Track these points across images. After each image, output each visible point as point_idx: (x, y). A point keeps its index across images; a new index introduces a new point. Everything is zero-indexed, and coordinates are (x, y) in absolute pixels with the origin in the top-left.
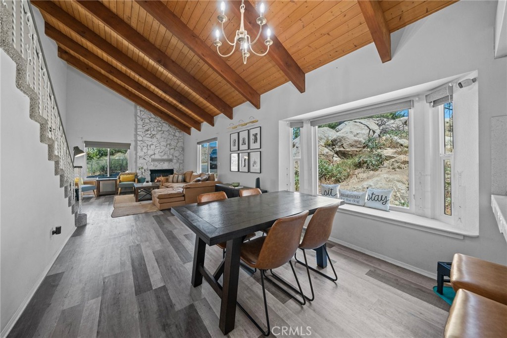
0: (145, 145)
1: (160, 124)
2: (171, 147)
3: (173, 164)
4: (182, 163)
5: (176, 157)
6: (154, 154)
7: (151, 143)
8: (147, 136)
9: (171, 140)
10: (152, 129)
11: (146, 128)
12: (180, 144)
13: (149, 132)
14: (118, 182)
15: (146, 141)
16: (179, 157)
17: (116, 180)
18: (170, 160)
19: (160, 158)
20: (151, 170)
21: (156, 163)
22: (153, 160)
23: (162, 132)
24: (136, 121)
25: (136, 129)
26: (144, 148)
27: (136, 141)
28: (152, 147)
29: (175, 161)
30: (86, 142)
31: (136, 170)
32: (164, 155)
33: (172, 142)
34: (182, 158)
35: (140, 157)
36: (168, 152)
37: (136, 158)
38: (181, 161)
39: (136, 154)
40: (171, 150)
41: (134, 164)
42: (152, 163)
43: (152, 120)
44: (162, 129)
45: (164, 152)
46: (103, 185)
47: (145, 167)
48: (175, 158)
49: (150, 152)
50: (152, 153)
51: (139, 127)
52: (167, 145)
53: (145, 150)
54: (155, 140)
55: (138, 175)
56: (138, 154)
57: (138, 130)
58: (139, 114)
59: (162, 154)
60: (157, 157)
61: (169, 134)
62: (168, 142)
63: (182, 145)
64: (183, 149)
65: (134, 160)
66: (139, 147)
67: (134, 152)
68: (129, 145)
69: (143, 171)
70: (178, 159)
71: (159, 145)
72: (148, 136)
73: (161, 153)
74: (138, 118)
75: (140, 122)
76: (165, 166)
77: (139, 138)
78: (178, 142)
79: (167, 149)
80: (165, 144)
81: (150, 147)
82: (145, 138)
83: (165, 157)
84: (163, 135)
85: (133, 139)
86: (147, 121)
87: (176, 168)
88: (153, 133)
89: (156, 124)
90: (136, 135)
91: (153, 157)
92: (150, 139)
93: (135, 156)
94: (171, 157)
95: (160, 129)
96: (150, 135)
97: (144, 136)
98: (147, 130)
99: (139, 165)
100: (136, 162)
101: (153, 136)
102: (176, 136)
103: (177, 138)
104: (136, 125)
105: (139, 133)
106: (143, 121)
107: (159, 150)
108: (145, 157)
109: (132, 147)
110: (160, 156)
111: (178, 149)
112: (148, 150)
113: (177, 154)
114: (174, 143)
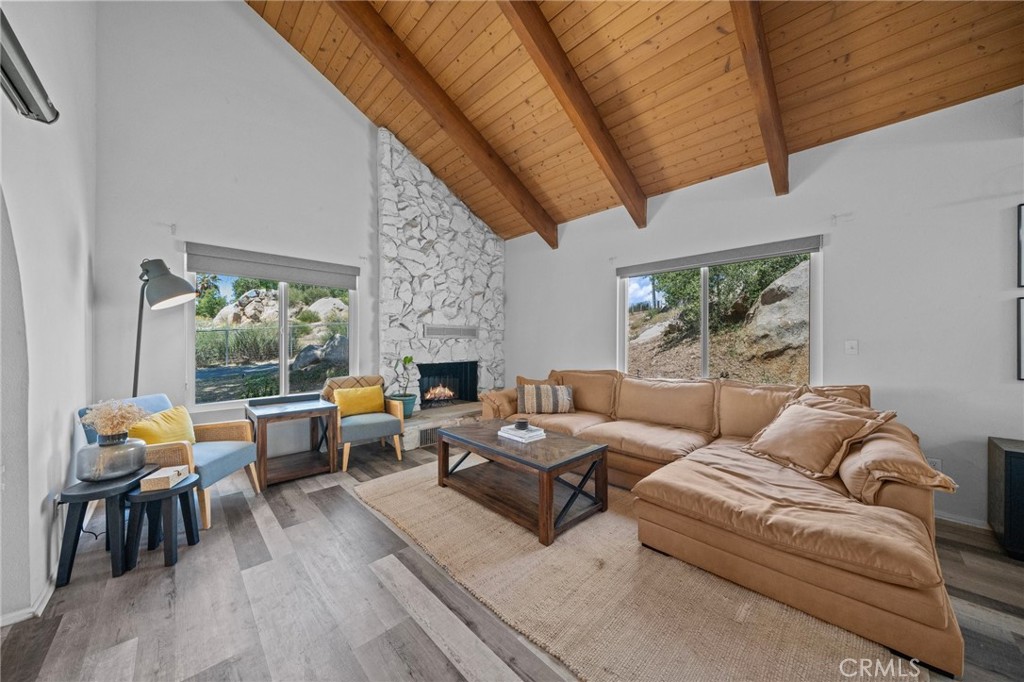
0: (405, 275)
1: (446, 207)
2: (475, 289)
3: (478, 344)
4: (500, 343)
5: (486, 321)
6: (432, 310)
7: (421, 270)
8: (411, 243)
9: (475, 263)
10: (425, 222)
11: (409, 214)
12: (496, 281)
13: (416, 232)
15: (407, 264)
16: (493, 323)
18: (472, 333)
19: (446, 322)
20: (422, 367)
21: (437, 341)
22: (430, 331)
23: (451, 235)
24: (376, 183)
25: (376, 214)
26: (403, 287)
27: (376, 260)
28: (424, 283)
29: (483, 334)
30: (191, 247)
31: (376, 368)
32: (458, 313)
33: (477, 273)
34: (501, 328)
35: (390, 319)
36: (469, 304)
37: (376, 323)
38: (499, 336)
39: (376, 308)
40: (477, 297)
41: (369, 345)
42: (426, 342)
44: (455, 227)
45: (456, 305)
48: (484, 325)
49: (421, 304)
50: (425, 304)
51: (389, 207)
52: (465, 281)
54: (432, 260)
56: (384, 308)
57: (385, 220)
59: (453, 311)
60: (438, 319)
61: (470, 244)
62: (468, 272)
63: (502, 284)
64: (504, 298)
65: (369, 329)
66: (385, 283)
67: (370, 301)
68: (356, 271)
70: (493, 328)
71: (443, 279)
72: (414, 243)
73: (449, 305)
74: (384, 176)
75: (389, 192)
76: (460, 352)
77: (389, 250)
78: (492, 272)
79: (465, 296)
80: (460, 278)
81: (420, 283)
82: (405, 252)
83: (459, 322)
84: (455, 246)
85: (367, 251)
86: (411, 191)
87: (485, 358)
88: (430, 235)
89: (436, 205)
90: (376, 236)
91: (428, 319)
92: (421, 258)
93: (370, 315)
94: (474, 321)
96: (419, 240)
97: (403, 244)
98: (411, 224)
100: (375, 336)
101: (426, 247)
102: (487, 254)
104: (376, 200)
105: (386, 229)
106: (401, 188)
107: (444, 295)
108: (407, 321)
109: (361, 281)
110: (446, 316)
111: (491, 295)
112: (414, 293)
113: (489, 311)
114: (480, 277)
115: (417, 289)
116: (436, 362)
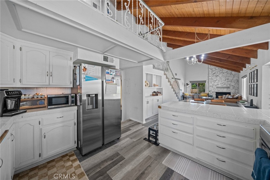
0: (213, 80)
4: (237, 89)
5: (232, 86)
6: (218, 84)
7: (216, 79)
8: (214, 76)
9: (229, 76)
10: (217, 73)
11: (214, 73)
12: (235, 78)
13: (215, 74)
14: (200, 96)
15: (213, 79)
16: (234, 86)
17: (199, 95)
18: (229, 88)
19: (221, 86)
20: (216, 92)
21: (219, 89)
22: (217, 88)
23: (223, 73)
24: (209, 70)
25: (209, 74)
27: (208, 79)
28: (216, 81)
29: (231, 88)
30: (190, 81)
31: (209, 92)
32: (224, 85)
33: (229, 78)
34: (237, 86)
35: (210, 86)
36: (227, 83)
38: (237, 88)
39: (209, 85)
40: (229, 82)
41: (208, 89)
42: (217, 89)
43: (216, 68)
44: (223, 72)
45: (224, 84)
46: (196, 97)
47: (213, 91)
48: (231, 86)
49: (215, 84)
50: (217, 84)
51: (210, 73)
53: (213, 83)
54: (218, 78)
55: (209, 94)
56: (210, 85)
58: (210, 67)
59: (223, 84)
60: (220, 86)
61: (227, 73)
62: (227, 78)
63: (237, 79)
64: (238, 81)
65: (208, 87)
66: (210, 82)
67: (208, 84)
68: (206, 81)
69: (212, 92)
70: (234, 87)
71: (221, 80)
73: (222, 84)
74: (209, 69)
75: (210, 71)
76: (225, 90)
77: (210, 78)
78: (234, 77)
79: (226, 82)
80: (225, 79)
81: (215, 81)
82: (213, 78)
83: (225, 86)
84: (224, 75)
85: (207, 78)
86: (214, 69)
87: (233, 92)
88: (217, 74)
90: (208, 77)
91: (217, 86)
92: (216, 78)
93: (208, 86)
94: (228, 86)
95: (221, 72)
98: (214, 74)
99: (210, 90)
100: (208, 88)
101: (217, 76)
102: (232, 74)
103: (233, 75)
105: (209, 76)
106: (212, 70)
107: (221, 82)
108: (213, 86)
109: (207, 82)
110: (221, 85)
111: (234, 81)
112: (214, 83)
113: (233, 84)
114: (230, 78)
115: (215, 82)
116: (219, 92)
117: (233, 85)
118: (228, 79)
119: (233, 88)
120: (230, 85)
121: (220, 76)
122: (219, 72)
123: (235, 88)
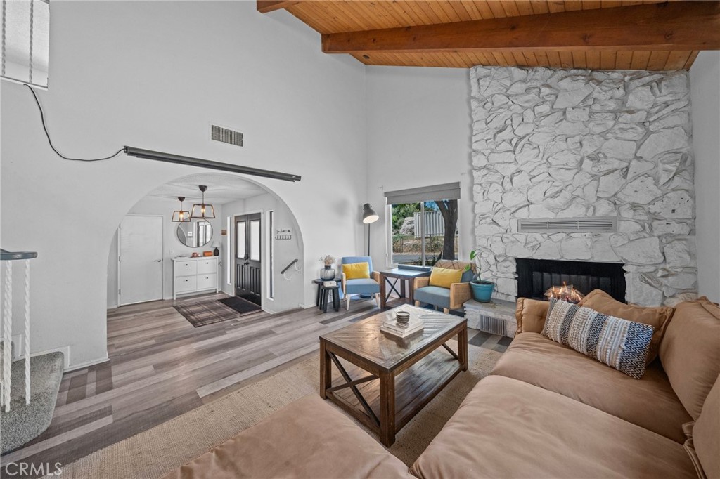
0: (497, 177)
1: (545, 91)
2: (605, 168)
3: (617, 240)
4: (677, 238)
5: (635, 207)
6: (529, 204)
7: (513, 168)
8: (500, 148)
9: (603, 135)
10: (517, 121)
11: (498, 123)
12: (659, 143)
13: (507, 134)
15: (498, 167)
16: (653, 209)
18: (607, 225)
19: (550, 216)
20: (517, 260)
21: (537, 236)
22: (525, 226)
25: (471, 137)
26: (492, 189)
27: (471, 171)
28: (516, 180)
29: (629, 225)
30: (385, 194)
32: (570, 203)
33: (610, 146)
34: (684, 212)
35: (483, 217)
36: (590, 191)
38: (675, 228)
39: (474, 209)
40: (604, 180)
41: (470, 239)
42: (522, 238)
45: (566, 194)
47: (498, 249)
48: (627, 214)
49: (512, 200)
50: (521, 200)
51: (476, 127)
52: (581, 162)
53: (495, 195)
54: (527, 156)
55: (478, 270)
57: (475, 139)
59: (559, 201)
60: (539, 213)
61: (591, 114)
62: (588, 149)
64: (687, 164)
66: (477, 188)
67: (470, 205)
68: (459, 184)
69: (492, 260)
70: (654, 217)
71: (544, 168)
72: (505, 146)
73: (553, 196)
74: (474, 104)
76: (579, 249)
77: (480, 161)
78: (648, 133)
79: (583, 178)
80: (572, 160)
81: (511, 180)
82: (495, 158)
83: (576, 212)
84: (565, 127)
85: (467, 167)
87: (641, 260)
88: (521, 131)
89: (532, 96)
90: (470, 155)
91: (523, 214)
92: (511, 157)
93: (471, 216)
94: (604, 210)
95: (545, 108)
96: (512, 140)
97: (492, 151)
98: (501, 131)
100: (474, 231)
101: (519, 143)
102: (631, 112)
103: (641, 116)
104: (471, 126)
105: (475, 147)
106: (489, 105)
107: (545, 186)
108: (497, 218)
109: (464, 192)
110: (551, 209)
111: (647, 167)
112: (504, 192)
113: (641, 191)
114: (618, 148)
115: (508, 186)
116: (535, 257)
117: (642, 199)
118: (595, 158)
119: (647, 228)
120: (615, 202)
121: (540, 139)
122: (529, 115)
123: (660, 228)
